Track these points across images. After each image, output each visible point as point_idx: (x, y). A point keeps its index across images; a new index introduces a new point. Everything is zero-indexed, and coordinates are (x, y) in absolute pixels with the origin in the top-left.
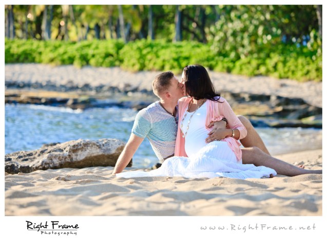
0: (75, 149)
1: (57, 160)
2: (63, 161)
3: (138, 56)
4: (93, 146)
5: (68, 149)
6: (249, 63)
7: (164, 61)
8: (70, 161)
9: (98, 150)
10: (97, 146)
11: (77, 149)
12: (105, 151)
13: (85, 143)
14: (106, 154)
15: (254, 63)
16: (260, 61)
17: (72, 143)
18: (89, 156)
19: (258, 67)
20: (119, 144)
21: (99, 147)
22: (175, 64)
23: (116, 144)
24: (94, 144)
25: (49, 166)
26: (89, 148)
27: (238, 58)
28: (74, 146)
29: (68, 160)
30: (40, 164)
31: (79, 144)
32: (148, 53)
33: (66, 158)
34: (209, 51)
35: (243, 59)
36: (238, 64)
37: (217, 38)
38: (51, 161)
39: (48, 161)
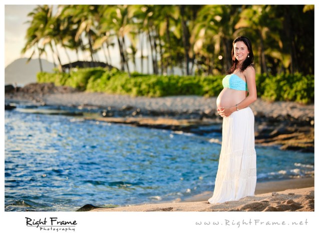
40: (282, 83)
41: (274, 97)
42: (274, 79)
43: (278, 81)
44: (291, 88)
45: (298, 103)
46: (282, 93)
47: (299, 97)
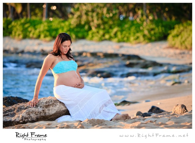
1: (34, 115)
2: (39, 115)
3: (21, 29)
6: (98, 32)
7: (40, 32)
8: (44, 115)
11: (48, 105)
13: (55, 99)
15: (101, 32)
16: (105, 31)
18: (59, 110)
19: (104, 35)
22: (48, 34)
25: (28, 120)
27: (90, 29)
28: (46, 102)
30: (20, 118)
31: (50, 101)
32: (29, 27)
33: (41, 113)
34: (70, 25)
35: (94, 29)
36: (90, 33)
37: (76, 16)
38: (29, 116)
39: (27, 116)
40: (26, 26)
41: (21, 36)
42: (19, 23)
43: (23, 24)
44: (35, 29)
45: (42, 40)
46: (28, 33)
47: (42, 36)
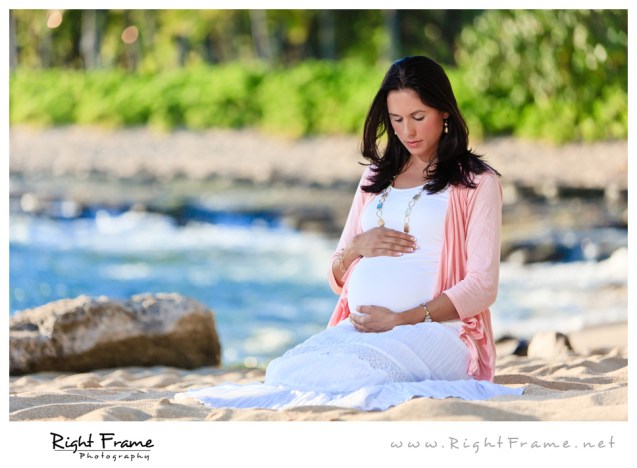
0: (68, 323)
1: (24, 352)
2: (38, 354)
4: (117, 314)
5: (50, 323)
8: (54, 354)
9: (130, 326)
10: (127, 313)
11: (73, 324)
12: (147, 326)
13: (94, 306)
14: (151, 333)
17: (63, 306)
18: (105, 341)
20: (185, 308)
21: (133, 317)
23: (176, 307)
24: (119, 309)
26: (105, 320)
27: (530, 100)
28: (66, 316)
29: (51, 352)
31: (80, 311)
33: (45, 347)
35: (543, 103)
36: (531, 117)
